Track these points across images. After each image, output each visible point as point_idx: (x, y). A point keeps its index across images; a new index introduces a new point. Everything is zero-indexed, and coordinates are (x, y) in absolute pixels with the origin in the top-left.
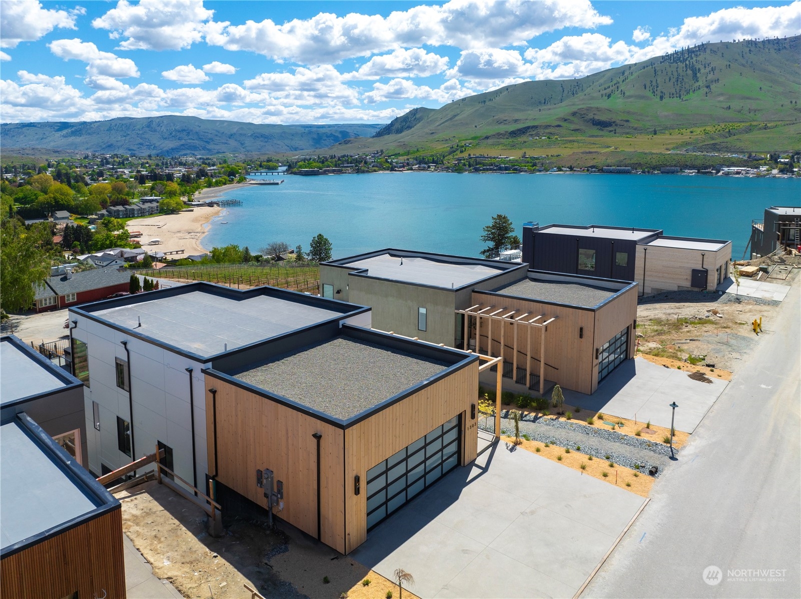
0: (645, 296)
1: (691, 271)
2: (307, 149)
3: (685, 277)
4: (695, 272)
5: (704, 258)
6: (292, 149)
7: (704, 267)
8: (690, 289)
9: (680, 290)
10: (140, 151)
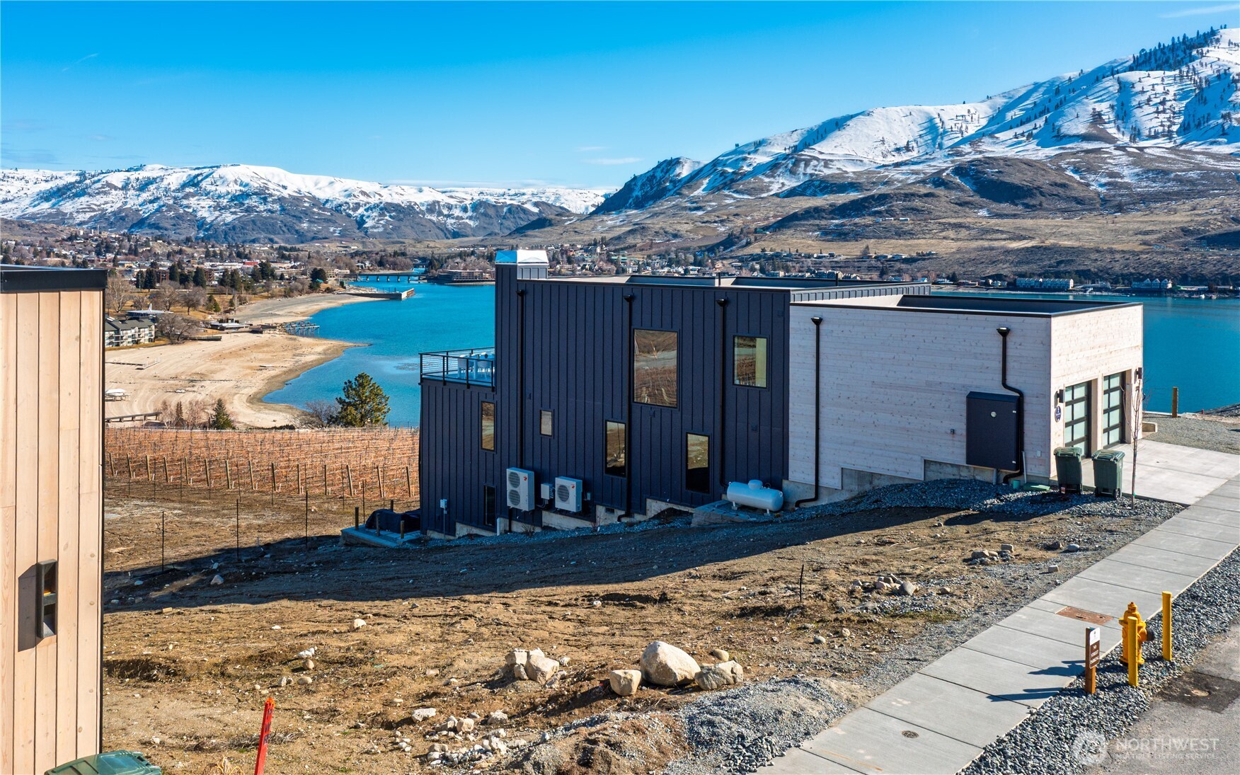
0: (824, 501)
1: (965, 399)
2: (474, 236)
3: (948, 425)
4: (977, 402)
5: (1010, 345)
6: (448, 235)
7: (1011, 381)
8: (965, 474)
9: (933, 476)
10: (178, 231)
